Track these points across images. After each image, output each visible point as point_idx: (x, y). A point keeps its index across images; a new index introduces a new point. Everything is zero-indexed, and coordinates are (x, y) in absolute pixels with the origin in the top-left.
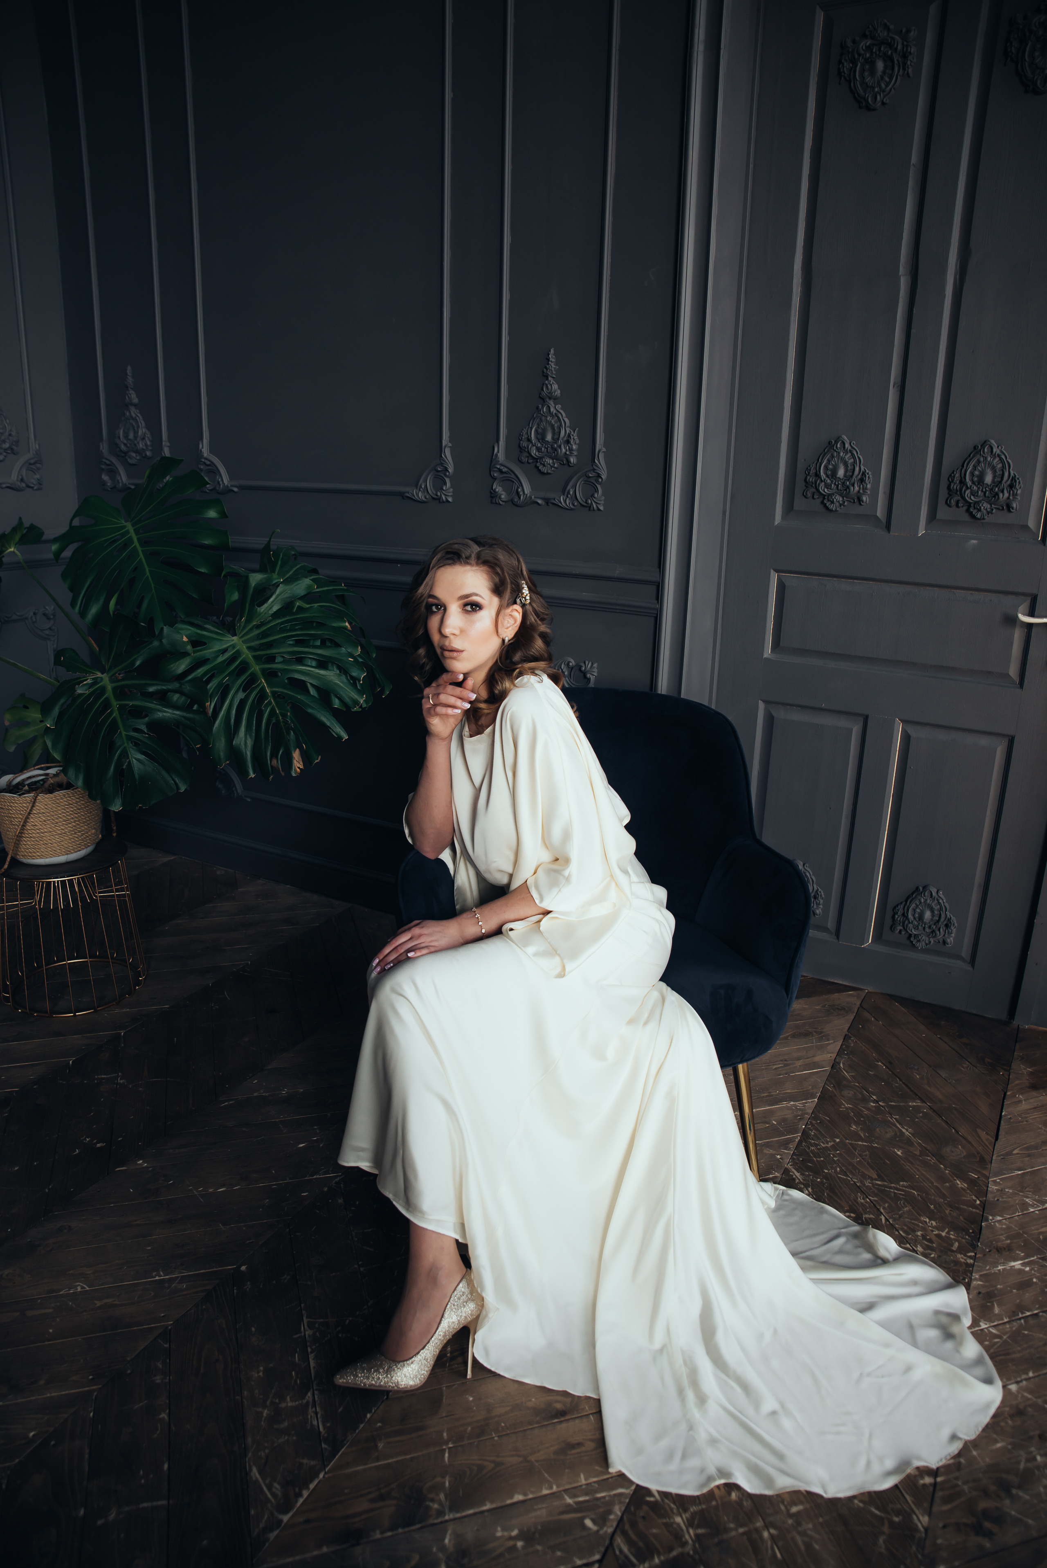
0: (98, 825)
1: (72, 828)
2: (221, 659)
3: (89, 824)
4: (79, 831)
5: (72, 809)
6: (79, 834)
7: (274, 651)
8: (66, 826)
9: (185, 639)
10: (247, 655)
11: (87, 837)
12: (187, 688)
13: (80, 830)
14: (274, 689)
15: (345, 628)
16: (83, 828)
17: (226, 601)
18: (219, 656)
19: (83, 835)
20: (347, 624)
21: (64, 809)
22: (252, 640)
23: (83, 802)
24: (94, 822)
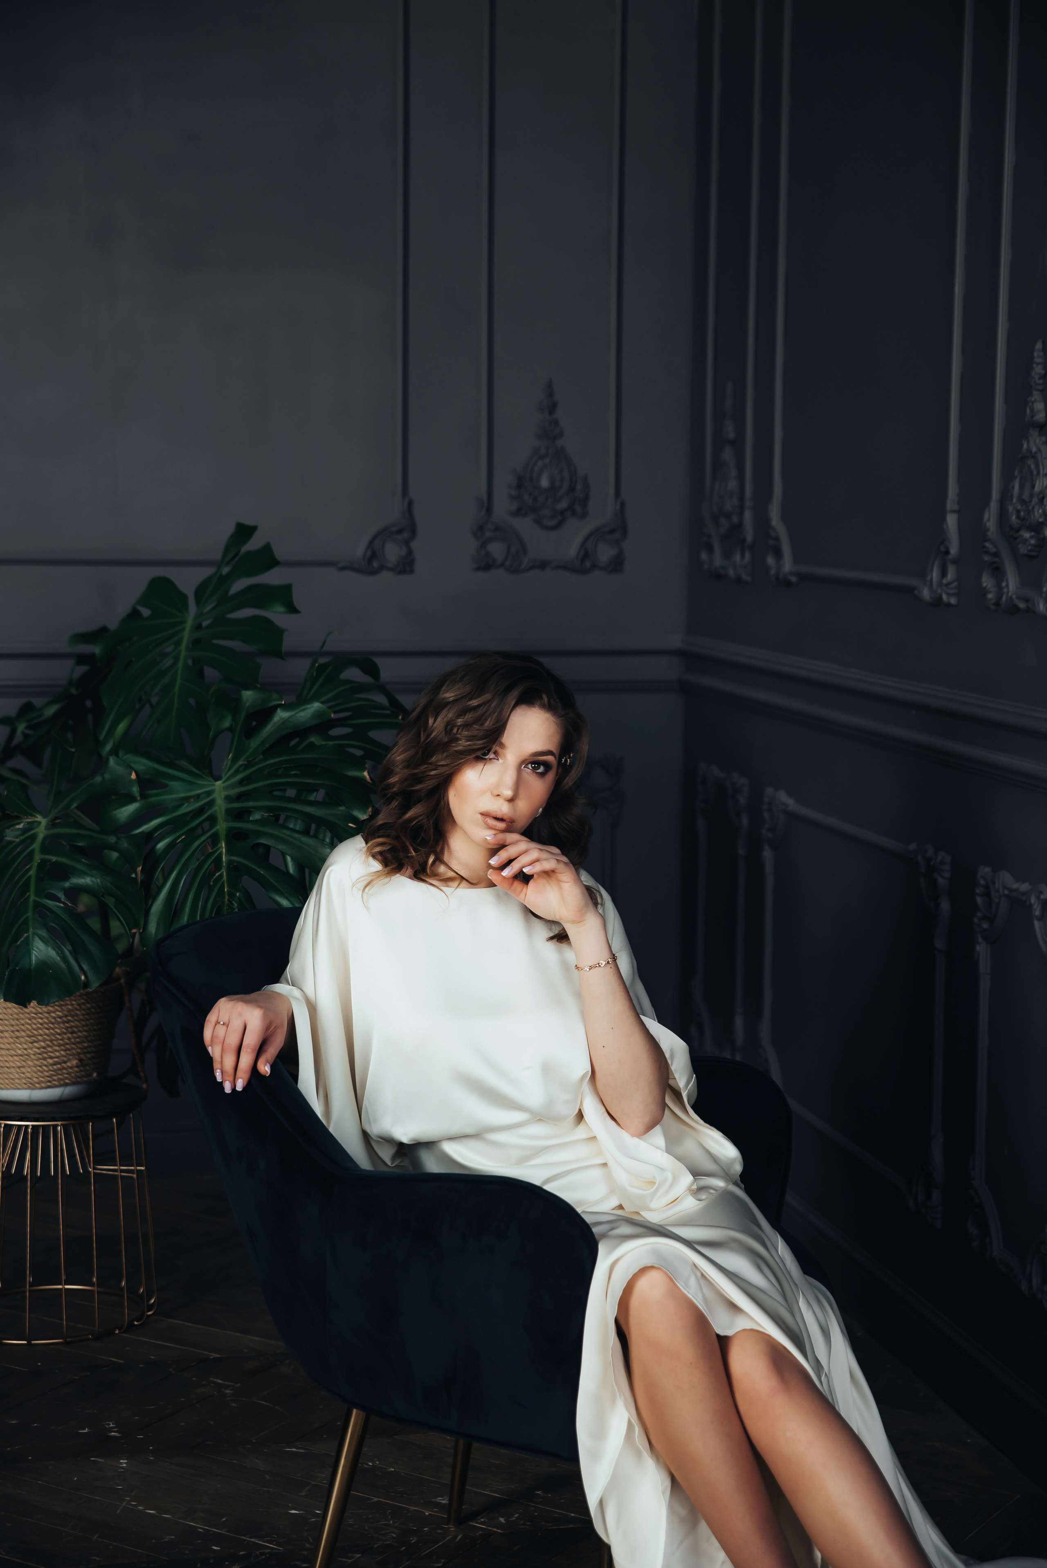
0: (89, 1056)
1: (38, 1048)
2: (185, 809)
3: (68, 1050)
4: (51, 1058)
5: (40, 1021)
6: (51, 1061)
7: (251, 804)
8: (30, 1045)
9: (133, 776)
10: (220, 806)
11: (64, 1068)
12: (125, 844)
13: (52, 1054)
14: (235, 858)
15: (363, 779)
16: (57, 1054)
17: (212, 729)
18: (182, 805)
19: (56, 1064)
20: (366, 774)
21: (30, 1019)
22: (232, 786)
23: (60, 1014)
24: (80, 1048)
